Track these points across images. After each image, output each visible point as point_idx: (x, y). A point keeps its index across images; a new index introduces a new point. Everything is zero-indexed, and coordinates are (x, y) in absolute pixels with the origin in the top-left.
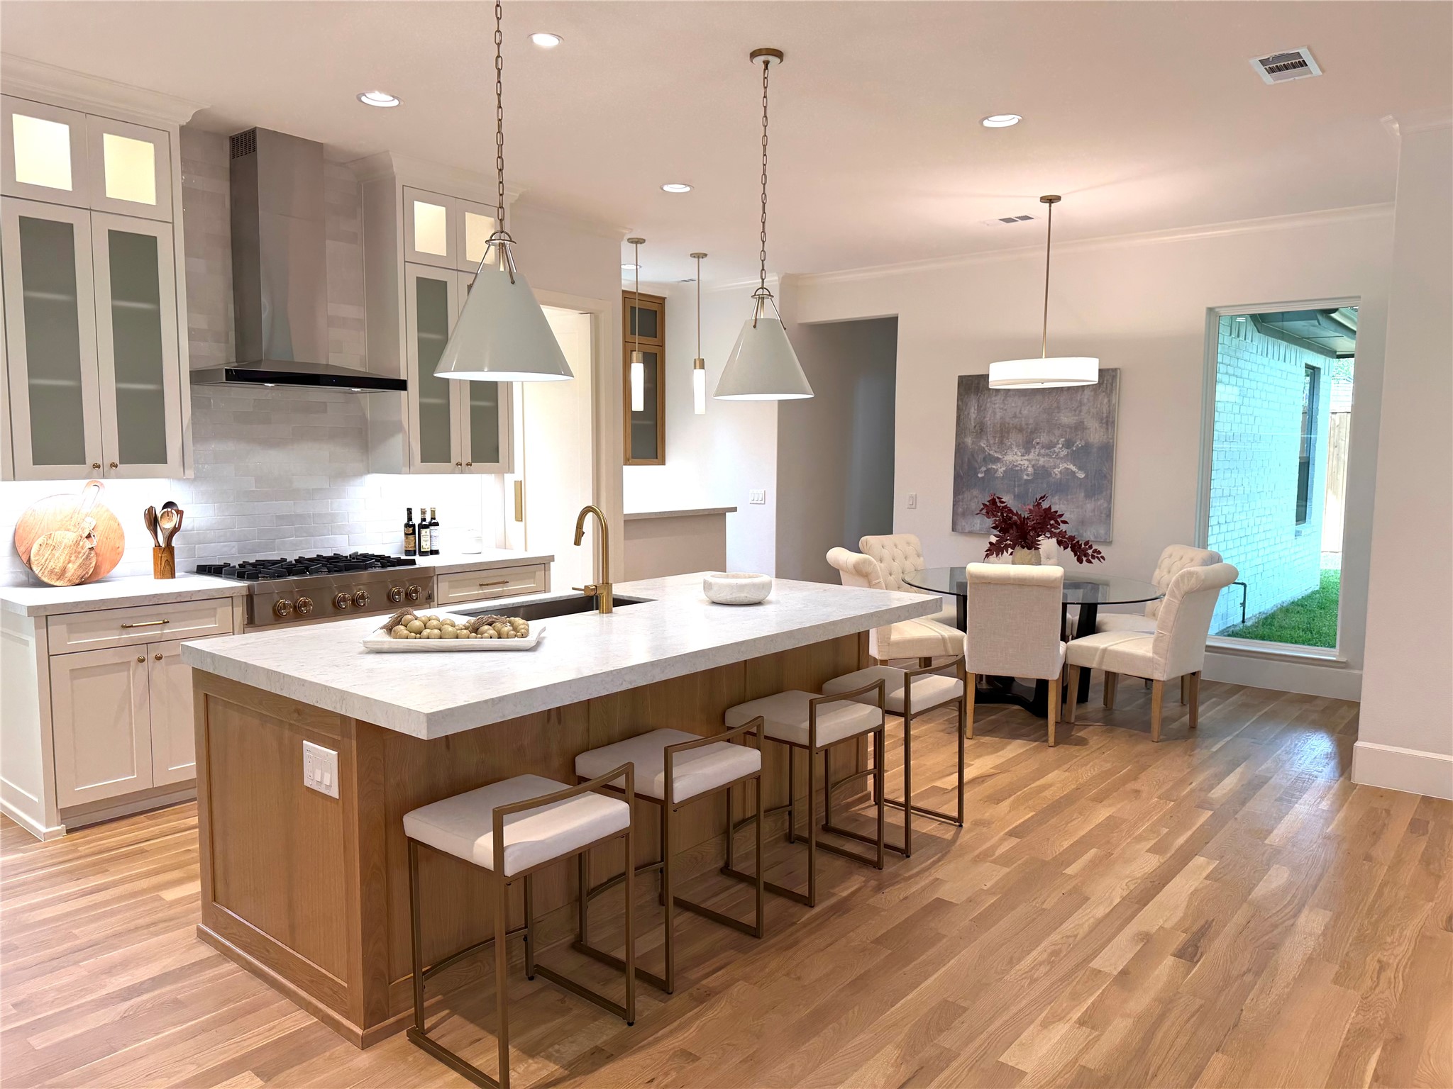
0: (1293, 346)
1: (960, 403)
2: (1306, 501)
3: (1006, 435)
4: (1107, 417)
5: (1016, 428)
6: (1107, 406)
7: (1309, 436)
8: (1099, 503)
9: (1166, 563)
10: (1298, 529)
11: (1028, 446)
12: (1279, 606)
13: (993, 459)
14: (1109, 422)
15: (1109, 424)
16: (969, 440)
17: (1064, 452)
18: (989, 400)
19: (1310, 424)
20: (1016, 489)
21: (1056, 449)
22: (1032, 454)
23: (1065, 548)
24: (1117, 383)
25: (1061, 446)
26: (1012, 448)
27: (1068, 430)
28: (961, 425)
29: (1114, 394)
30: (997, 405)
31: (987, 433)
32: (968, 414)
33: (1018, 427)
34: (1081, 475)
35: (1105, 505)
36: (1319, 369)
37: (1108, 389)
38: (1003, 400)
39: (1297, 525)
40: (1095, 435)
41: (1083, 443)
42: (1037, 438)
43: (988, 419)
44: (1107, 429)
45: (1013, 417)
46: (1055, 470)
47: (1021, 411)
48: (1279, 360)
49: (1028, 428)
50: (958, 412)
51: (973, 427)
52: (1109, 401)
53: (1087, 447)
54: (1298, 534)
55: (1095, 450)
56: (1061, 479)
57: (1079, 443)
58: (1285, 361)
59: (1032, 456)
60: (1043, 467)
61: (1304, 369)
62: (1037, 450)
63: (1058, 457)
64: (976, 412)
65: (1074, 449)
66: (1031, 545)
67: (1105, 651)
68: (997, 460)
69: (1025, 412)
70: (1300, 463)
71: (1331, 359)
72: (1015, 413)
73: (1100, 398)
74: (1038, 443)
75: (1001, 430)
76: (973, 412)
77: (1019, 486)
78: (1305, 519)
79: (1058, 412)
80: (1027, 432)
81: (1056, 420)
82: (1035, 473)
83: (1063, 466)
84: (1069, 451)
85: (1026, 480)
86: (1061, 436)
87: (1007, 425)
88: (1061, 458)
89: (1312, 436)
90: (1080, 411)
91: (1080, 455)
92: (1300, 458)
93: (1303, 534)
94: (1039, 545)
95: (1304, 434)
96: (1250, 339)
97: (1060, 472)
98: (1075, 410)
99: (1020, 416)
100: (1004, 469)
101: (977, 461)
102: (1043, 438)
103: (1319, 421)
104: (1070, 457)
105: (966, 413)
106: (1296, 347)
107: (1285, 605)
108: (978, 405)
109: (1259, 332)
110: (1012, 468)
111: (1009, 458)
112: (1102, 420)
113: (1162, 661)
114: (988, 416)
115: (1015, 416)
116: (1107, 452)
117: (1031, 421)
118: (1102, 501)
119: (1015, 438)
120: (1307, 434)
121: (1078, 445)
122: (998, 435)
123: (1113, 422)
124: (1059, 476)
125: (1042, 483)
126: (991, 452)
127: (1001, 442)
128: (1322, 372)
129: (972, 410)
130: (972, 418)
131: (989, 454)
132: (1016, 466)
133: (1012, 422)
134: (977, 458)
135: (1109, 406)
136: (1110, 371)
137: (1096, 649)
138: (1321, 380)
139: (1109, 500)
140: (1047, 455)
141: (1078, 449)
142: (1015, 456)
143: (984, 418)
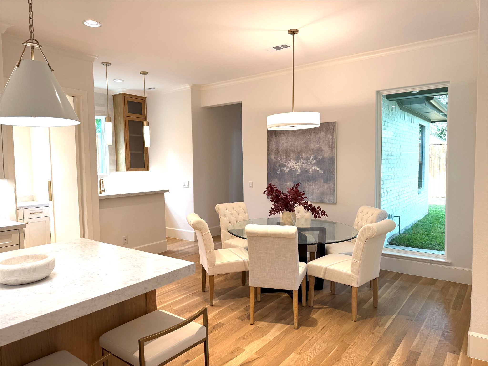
0: (415, 116)
1: (269, 140)
2: (422, 179)
3: (288, 154)
4: (332, 145)
5: (292, 151)
6: (331, 140)
7: (422, 153)
8: (330, 185)
9: (360, 215)
10: (420, 191)
11: (298, 159)
12: (414, 223)
13: (283, 166)
14: (333, 147)
15: (333, 148)
16: (273, 157)
17: (314, 162)
18: (280, 139)
19: (422, 148)
20: (294, 179)
21: (310, 160)
22: (300, 163)
23: (308, 210)
24: (335, 128)
25: (312, 159)
26: (291, 160)
27: (315, 151)
28: (269, 150)
29: (334, 134)
30: (284, 141)
31: (280, 154)
32: (272, 145)
33: (293, 150)
34: (321, 172)
35: (333, 186)
36: (425, 126)
37: (332, 131)
38: (287, 138)
39: (419, 189)
40: (327, 153)
41: (322, 157)
42: (302, 155)
43: (280, 147)
44: (332, 150)
45: (291, 146)
46: (310, 170)
47: (294, 143)
48: (409, 122)
49: (297, 151)
50: (268, 144)
51: (274, 151)
52: (332, 137)
53: (324, 159)
54: (419, 193)
55: (327, 160)
56: (312, 174)
57: (320, 157)
58: (411, 122)
59: (299, 164)
60: (305, 168)
61: (419, 126)
62: (302, 161)
63: (311, 164)
64: (275, 144)
65: (318, 160)
66: (290, 209)
67: (326, 269)
68: (285, 166)
69: (296, 144)
70: (419, 164)
71: (429, 123)
72: (292, 144)
73: (328, 136)
74: (302, 158)
75: (286, 152)
76: (274, 144)
77: (295, 177)
78: (422, 186)
79: (310, 143)
80: (297, 153)
81: (309, 147)
82: (301, 172)
83: (313, 168)
84: (316, 161)
85: (298, 175)
86: (312, 154)
87: (288, 150)
88: (312, 165)
89: (423, 153)
90: (320, 143)
91: (320, 163)
92: (419, 162)
93: (422, 193)
94: (295, 209)
95: (420, 152)
96: (397, 112)
97: (312, 171)
98: (317, 142)
99: (294, 145)
100: (288, 170)
101: (277, 167)
102: (304, 155)
103: (425, 147)
104: (316, 164)
105: (271, 145)
106: (416, 117)
107: (416, 222)
108: (276, 141)
109: (401, 109)
110: (291, 170)
111: (290, 165)
112: (329, 146)
113: (356, 276)
114: (280, 146)
115: (292, 146)
116: (332, 161)
117: (299, 148)
118: (331, 184)
119: (292, 156)
120: (421, 152)
121: (319, 158)
122: (285, 154)
123: (335, 147)
124: (312, 173)
125: (304, 176)
126: (282, 162)
127: (287, 158)
128: (426, 127)
129: (274, 143)
130: (274, 147)
131: (282, 163)
132: (293, 168)
133: (290, 148)
134: (277, 165)
135: (332, 140)
136: (333, 123)
137: (322, 268)
138: (425, 131)
139: (334, 184)
140: (306, 163)
141: (319, 160)
142: (293, 164)
143: (279, 147)
